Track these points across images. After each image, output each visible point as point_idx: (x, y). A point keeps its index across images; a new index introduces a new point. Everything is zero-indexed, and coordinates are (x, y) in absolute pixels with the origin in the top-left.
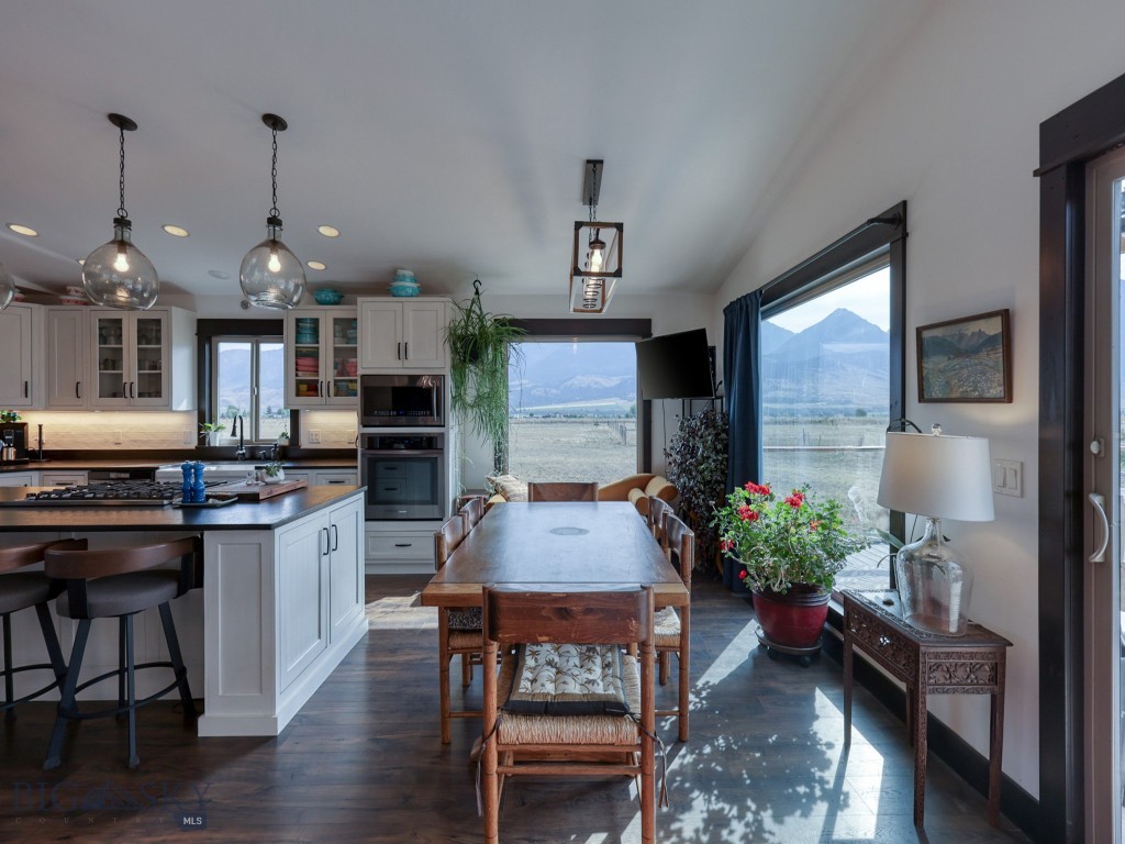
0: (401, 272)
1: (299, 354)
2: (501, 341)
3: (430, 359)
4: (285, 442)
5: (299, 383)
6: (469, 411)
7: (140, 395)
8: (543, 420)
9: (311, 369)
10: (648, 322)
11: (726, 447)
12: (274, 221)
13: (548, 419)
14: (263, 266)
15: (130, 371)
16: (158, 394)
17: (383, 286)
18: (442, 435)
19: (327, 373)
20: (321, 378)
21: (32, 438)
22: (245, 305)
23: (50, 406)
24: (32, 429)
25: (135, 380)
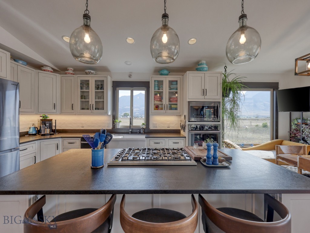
0: (201, 62)
3: (214, 95)
7: (96, 109)
9: (158, 100)
15: (92, 100)
19: (166, 101)
20: (164, 103)
21: (54, 124)
22: (130, 76)
23: (62, 113)
24: (54, 122)
25: (94, 103)
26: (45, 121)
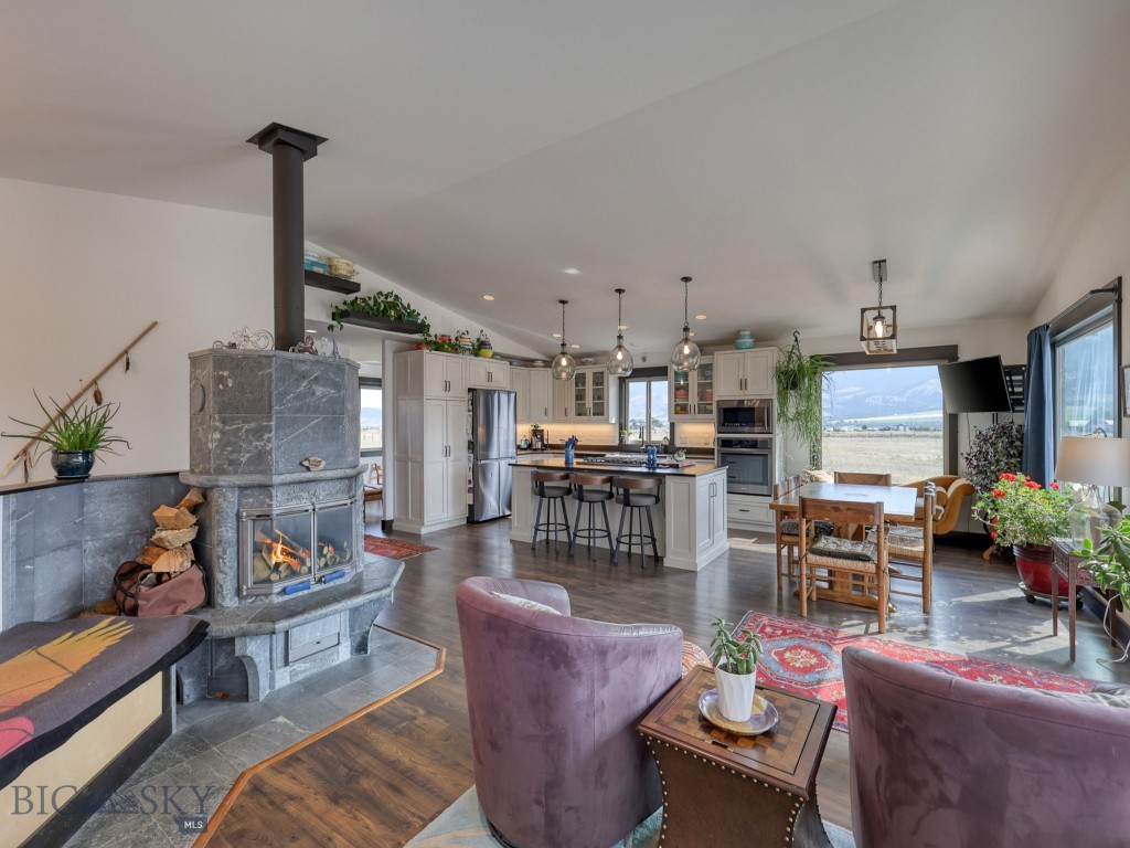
0: (742, 333)
1: (678, 388)
2: (815, 373)
3: (761, 388)
4: (667, 443)
5: (676, 405)
6: (790, 423)
7: (594, 415)
8: (881, 433)
9: (684, 397)
10: (955, 347)
11: (1020, 454)
12: (686, 329)
13: (887, 433)
14: (681, 351)
15: (589, 402)
16: (602, 414)
17: (730, 341)
18: (771, 439)
19: (693, 400)
20: (690, 403)
21: (545, 437)
22: (644, 359)
23: (554, 421)
24: (545, 433)
25: (591, 406)
26: (537, 432)
